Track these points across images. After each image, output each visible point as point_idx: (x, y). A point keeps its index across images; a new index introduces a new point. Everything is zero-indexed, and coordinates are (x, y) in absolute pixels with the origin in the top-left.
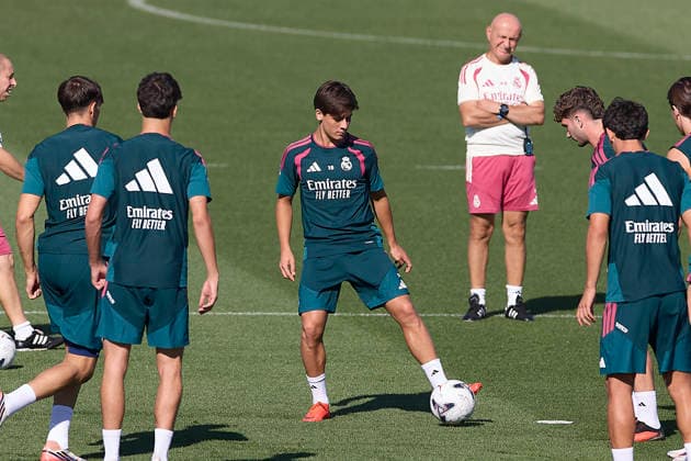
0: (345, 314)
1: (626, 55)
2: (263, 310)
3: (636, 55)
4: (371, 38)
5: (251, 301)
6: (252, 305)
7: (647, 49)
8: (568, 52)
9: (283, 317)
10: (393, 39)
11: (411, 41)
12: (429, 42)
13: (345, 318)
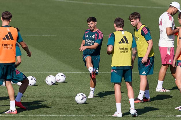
0: (86, 72)
1: (157, 8)
2: (65, 71)
3: (159, 8)
4: (92, 3)
5: (62, 69)
6: (62, 70)
7: (162, 6)
8: (142, 7)
9: (70, 73)
10: (98, 4)
11: (103, 4)
12: (107, 4)
13: (86, 73)
